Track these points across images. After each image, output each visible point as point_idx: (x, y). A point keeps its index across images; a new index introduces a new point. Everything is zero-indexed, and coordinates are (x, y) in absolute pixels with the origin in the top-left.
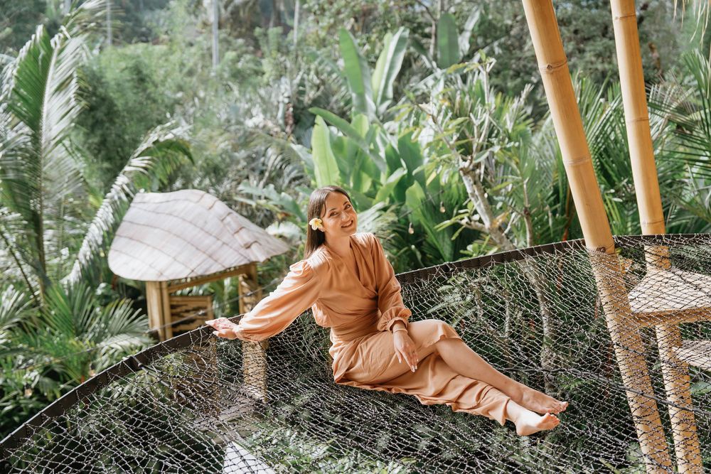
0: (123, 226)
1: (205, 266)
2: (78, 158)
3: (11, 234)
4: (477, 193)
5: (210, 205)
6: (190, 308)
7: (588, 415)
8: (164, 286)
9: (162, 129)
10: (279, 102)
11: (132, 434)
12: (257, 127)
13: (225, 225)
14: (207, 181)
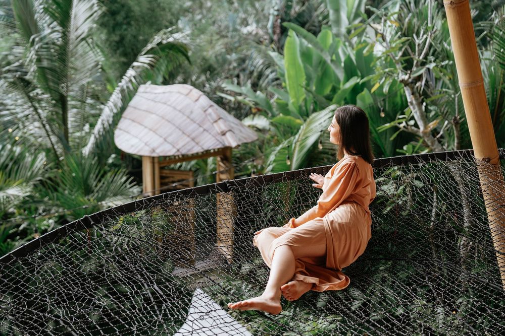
0: (129, 111)
1: (188, 147)
2: (98, 53)
3: (43, 110)
4: (414, 102)
5: (196, 99)
6: (176, 180)
7: (438, 294)
8: (156, 160)
9: (165, 34)
10: (269, 14)
11: (74, 276)
12: (250, 34)
13: (206, 116)
14: (203, 78)
